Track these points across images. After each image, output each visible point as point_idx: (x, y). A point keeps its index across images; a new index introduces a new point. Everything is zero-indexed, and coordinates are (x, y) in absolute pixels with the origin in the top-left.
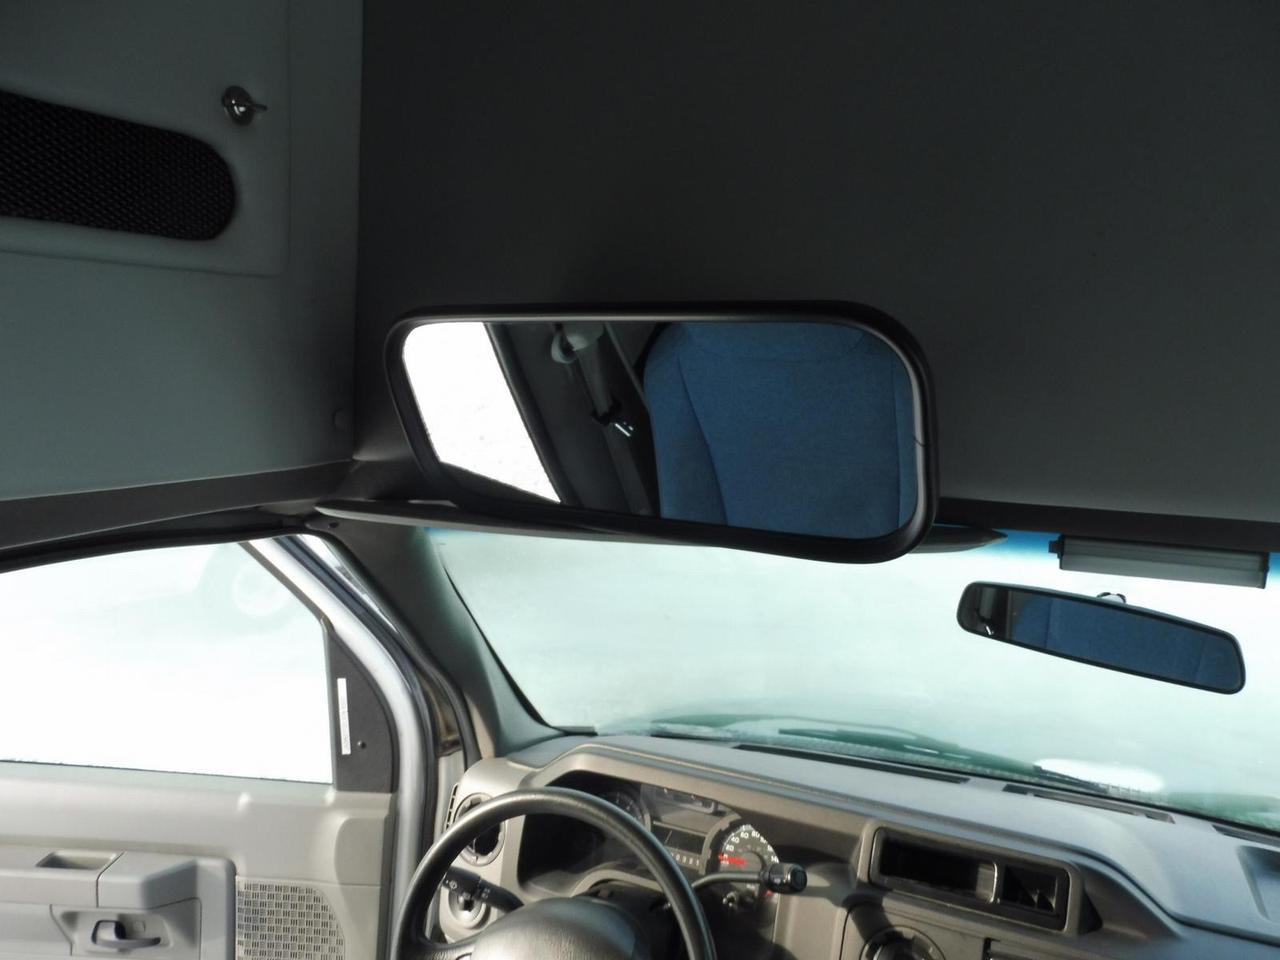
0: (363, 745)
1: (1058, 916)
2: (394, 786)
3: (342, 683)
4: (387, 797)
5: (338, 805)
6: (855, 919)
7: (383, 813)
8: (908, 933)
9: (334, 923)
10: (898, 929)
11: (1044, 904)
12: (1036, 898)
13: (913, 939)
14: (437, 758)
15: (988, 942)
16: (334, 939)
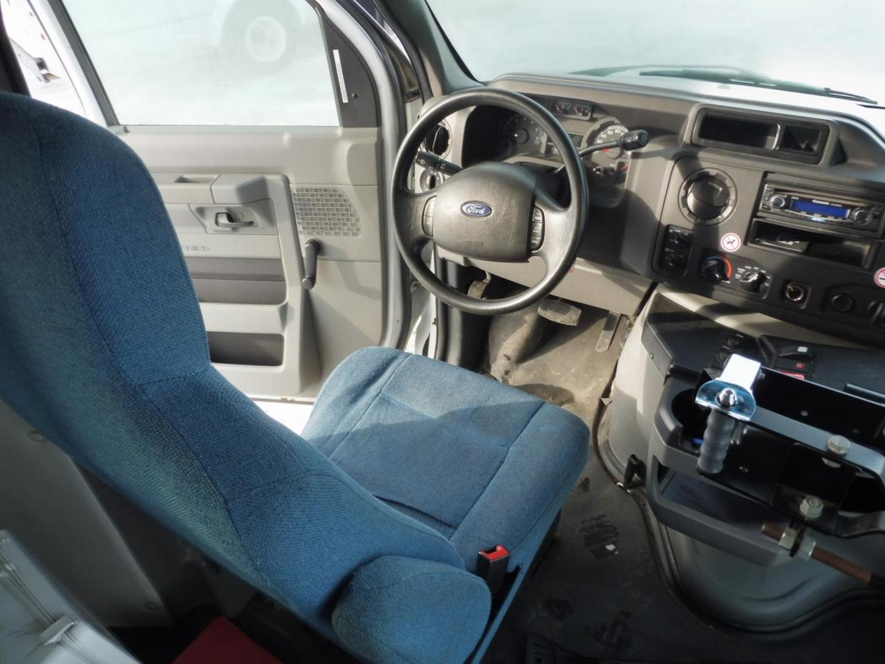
0: (356, 96)
1: (816, 155)
2: (379, 123)
3: (336, 53)
4: (376, 129)
5: (344, 137)
6: (679, 167)
7: (374, 140)
8: (713, 172)
9: (352, 209)
10: (706, 170)
11: (809, 148)
12: (803, 146)
13: (716, 175)
14: (404, 103)
15: (766, 174)
16: (353, 218)
